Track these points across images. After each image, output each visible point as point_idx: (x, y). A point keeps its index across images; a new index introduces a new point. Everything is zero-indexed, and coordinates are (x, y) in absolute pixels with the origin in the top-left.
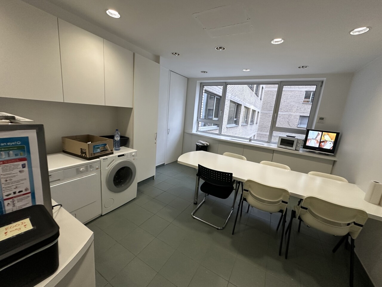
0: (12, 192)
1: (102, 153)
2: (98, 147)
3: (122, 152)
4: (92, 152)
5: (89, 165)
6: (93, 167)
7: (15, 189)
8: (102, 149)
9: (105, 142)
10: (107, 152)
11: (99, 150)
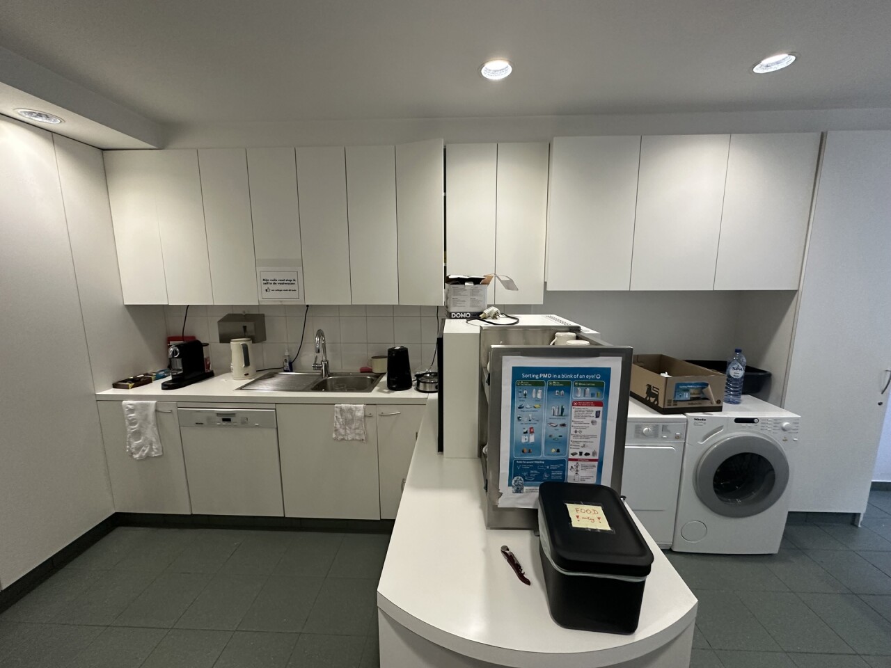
0: (578, 452)
1: (692, 404)
2: (686, 387)
3: (748, 410)
4: (671, 397)
5: (661, 424)
6: (669, 431)
7: (582, 447)
8: (694, 394)
9: (704, 379)
10: (707, 404)
11: (687, 396)
